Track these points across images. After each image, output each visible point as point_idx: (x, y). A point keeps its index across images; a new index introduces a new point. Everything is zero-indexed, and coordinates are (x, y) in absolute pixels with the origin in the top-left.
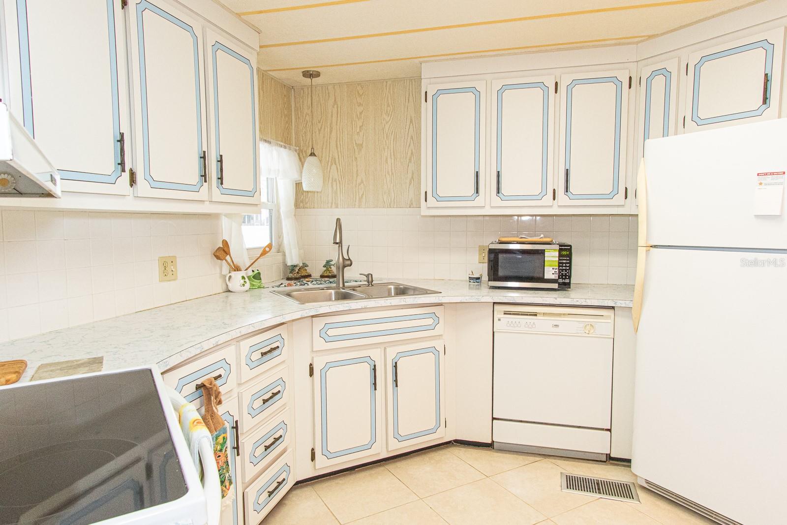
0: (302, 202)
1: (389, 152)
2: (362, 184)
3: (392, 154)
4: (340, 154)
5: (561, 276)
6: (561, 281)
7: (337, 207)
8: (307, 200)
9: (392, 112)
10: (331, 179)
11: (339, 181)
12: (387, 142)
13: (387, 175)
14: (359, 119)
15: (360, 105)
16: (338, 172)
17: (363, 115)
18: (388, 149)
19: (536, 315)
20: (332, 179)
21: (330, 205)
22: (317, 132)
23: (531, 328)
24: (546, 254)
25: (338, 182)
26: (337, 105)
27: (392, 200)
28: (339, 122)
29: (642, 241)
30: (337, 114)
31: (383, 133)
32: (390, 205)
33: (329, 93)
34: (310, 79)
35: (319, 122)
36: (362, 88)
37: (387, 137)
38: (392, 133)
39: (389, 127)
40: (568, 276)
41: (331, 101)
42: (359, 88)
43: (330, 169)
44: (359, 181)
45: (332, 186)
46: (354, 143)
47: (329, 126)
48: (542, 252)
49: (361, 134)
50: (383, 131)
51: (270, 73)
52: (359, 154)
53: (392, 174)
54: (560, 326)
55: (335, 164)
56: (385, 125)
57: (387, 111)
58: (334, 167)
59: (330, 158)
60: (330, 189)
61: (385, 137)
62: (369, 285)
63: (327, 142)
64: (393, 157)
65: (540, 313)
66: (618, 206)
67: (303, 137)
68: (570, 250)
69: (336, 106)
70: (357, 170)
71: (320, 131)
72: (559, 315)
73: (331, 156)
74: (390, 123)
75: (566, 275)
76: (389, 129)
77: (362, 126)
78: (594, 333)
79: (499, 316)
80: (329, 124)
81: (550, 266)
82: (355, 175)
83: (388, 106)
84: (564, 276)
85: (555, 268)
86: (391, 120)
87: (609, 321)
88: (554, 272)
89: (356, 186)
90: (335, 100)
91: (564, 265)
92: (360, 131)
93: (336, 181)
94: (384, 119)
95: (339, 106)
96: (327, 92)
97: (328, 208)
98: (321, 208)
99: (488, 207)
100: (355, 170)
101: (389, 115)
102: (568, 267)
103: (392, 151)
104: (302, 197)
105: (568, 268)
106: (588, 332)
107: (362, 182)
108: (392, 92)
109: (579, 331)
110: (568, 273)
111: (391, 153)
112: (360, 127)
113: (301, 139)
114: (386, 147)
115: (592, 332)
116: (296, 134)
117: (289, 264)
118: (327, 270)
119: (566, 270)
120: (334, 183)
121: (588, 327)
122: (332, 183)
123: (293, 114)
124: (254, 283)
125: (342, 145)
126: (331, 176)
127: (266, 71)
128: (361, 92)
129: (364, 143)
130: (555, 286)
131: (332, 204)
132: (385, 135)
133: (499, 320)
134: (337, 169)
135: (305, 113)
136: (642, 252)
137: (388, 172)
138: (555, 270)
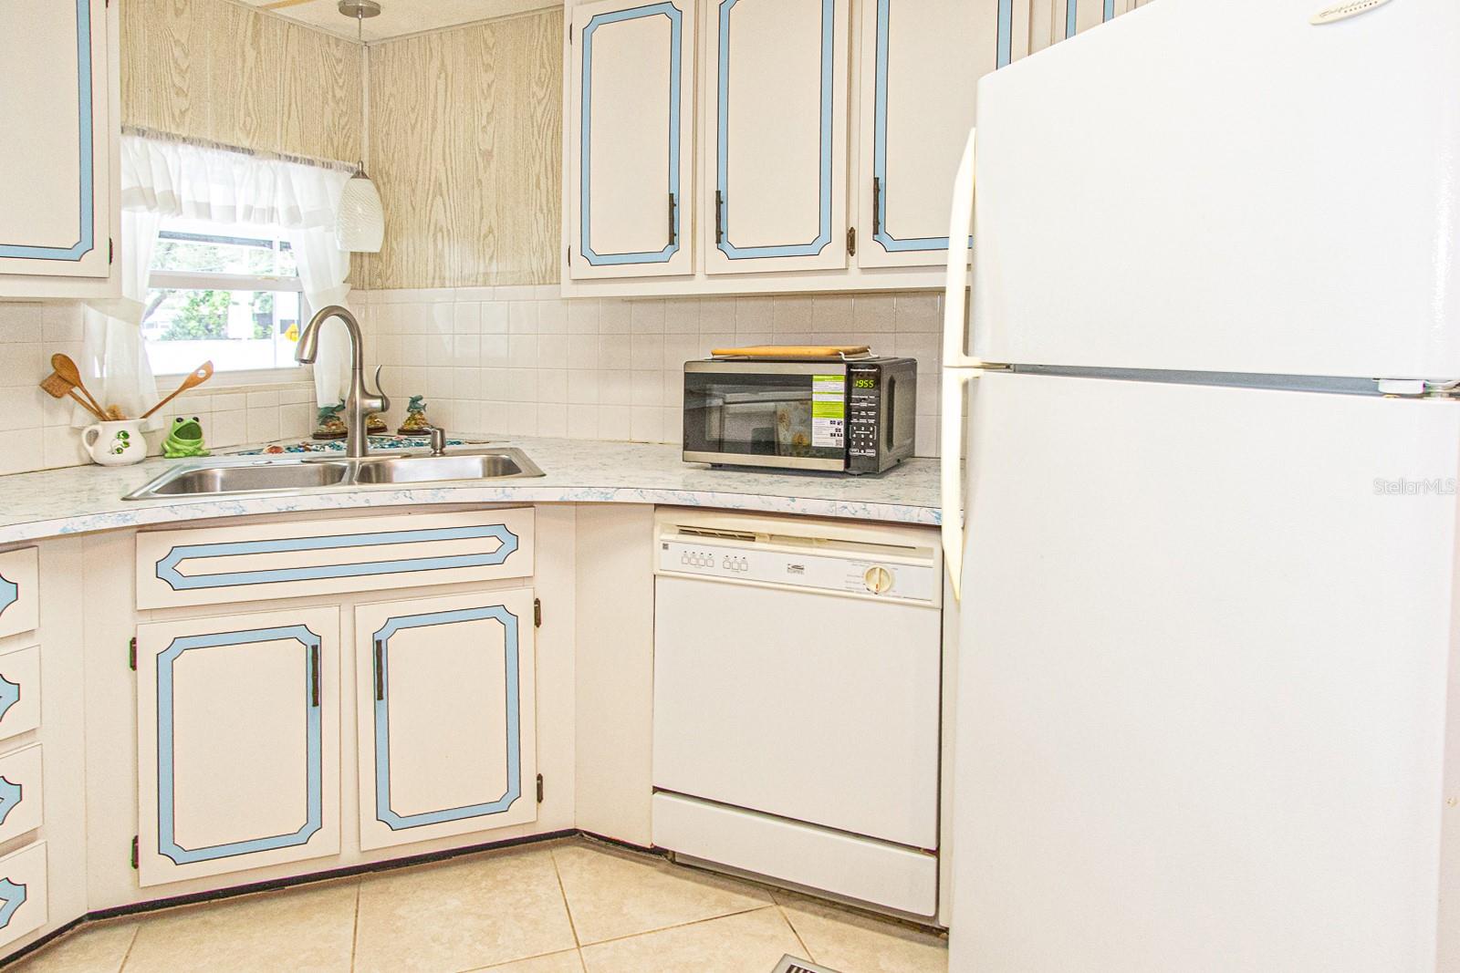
0: (380, 275)
1: (543, 162)
2: (491, 235)
3: (549, 168)
4: (449, 173)
5: (853, 441)
6: (852, 452)
7: (443, 286)
8: (389, 271)
9: (549, 79)
10: (432, 227)
11: (448, 231)
12: (540, 142)
13: (539, 214)
14: (485, 99)
15: (488, 68)
16: (445, 212)
17: (493, 90)
18: (541, 157)
19: (752, 539)
20: (436, 227)
21: (429, 282)
22: (409, 131)
23: (737, 570)
24: (817, 386)
25: (445, 233)
26: (446, 72)
27: (549, 268)
28: (448, 107)
30: (446, 91)
31: (533, 124)
32: (544, 277)
33: (431, 50)
34: (357, 19)
35: (413, 109)
36: (494, 33)
37: (539, 134)
38: (549, 124)
39: (544, 112)
40: (872, 440)
41: (436, 63)
42: (487, 33)
43: (432, 206)
44: (484, 230)
45: (435, 240)
46: (477, 149)
47: (430, 119)
48: (806, 382)
49: (490, 129)
50: (532, 118)
51: (276, 11)
52: (485, 172)
53: (549, 211)
54: (804, 571)
55: (441, 195)
56: (535, 108)
57: (540, 78)
58: (439, 199)
59: (432, 184)
60: (431, 246)
61: (536, 133)
62: (435, 453)
63: (426, 149)
64: (550, 176)
65: (762, 536)
67: (383, 142)
69: (443, 75)
70: (482, 208)
71: (413, 128)
72: (807, 541)
73: (433, 179)
74: (545, 101)
75: (866, 439)
76: (543, 115)
77: (492, 112)
78: (891, 593)
79: (664, 537)
80: (430, 113)
81: (826, 415)
82: (477, 218)
83: (543, 65)
84: (863, 440)
85: (837, 420)
86: (547, 96)
87: (929, 562)
88: (834, 432)
89: (478, 240)
90: (443, 61)
91: (863, 413)
92: (488, 123)
93: (441, 230)
94: (534, 94)
95: (450, 74)
96: (428, 47)
97: (427, 287)
98: (414, 288)
99: (699, 275)
100: (477, 207)
101: (543, 86)
102: (871, 418)
103: (549, 162)
104: (380, 267)
105: (872, 421)
106: (874, 589)
107: (491, 231)
108: (549, 37)
109: (852, 585)
110: (872, 432)
111: (546, 167)
112: (488, 114)
113: (381, 147)
114: (538, 154)
115: (887, 587)
116: (371, 137)
117: (321, 405)
118: (412, 418)
119: (867, 426)
120: (439, 235)
121: (876, 576)
122: (435, 235)
123: (366, 96)
124: (178, 446)
125: (453, 154)
126: (433, 221)
127: (267, 8)
128: (491, 41)
129: (495, 149)
130: (838, 465)
131: (434, 278)
132: (536, 129)
133: (665, 546)
134: (444, 204)
135: (387, 93)
137: (541, 210)
138: (836, 426)
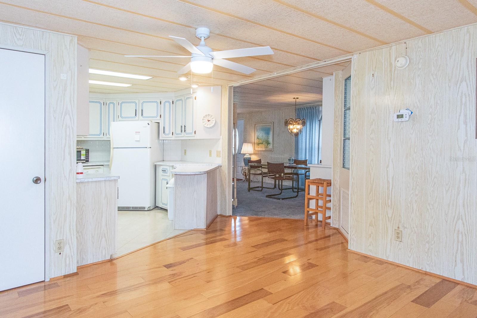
5: (86, 158)
6: (86, 160)
29: (111, 147)
66: (101, 138)
68: (89, 150)
72: (88, 169)
102: (88, 155)
110: (88, 157)
130: (85, 161)
136: (112, 149)
